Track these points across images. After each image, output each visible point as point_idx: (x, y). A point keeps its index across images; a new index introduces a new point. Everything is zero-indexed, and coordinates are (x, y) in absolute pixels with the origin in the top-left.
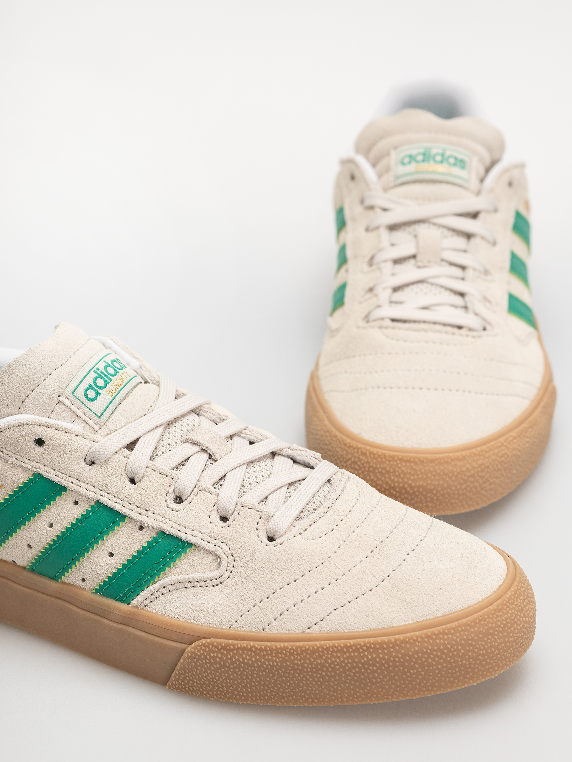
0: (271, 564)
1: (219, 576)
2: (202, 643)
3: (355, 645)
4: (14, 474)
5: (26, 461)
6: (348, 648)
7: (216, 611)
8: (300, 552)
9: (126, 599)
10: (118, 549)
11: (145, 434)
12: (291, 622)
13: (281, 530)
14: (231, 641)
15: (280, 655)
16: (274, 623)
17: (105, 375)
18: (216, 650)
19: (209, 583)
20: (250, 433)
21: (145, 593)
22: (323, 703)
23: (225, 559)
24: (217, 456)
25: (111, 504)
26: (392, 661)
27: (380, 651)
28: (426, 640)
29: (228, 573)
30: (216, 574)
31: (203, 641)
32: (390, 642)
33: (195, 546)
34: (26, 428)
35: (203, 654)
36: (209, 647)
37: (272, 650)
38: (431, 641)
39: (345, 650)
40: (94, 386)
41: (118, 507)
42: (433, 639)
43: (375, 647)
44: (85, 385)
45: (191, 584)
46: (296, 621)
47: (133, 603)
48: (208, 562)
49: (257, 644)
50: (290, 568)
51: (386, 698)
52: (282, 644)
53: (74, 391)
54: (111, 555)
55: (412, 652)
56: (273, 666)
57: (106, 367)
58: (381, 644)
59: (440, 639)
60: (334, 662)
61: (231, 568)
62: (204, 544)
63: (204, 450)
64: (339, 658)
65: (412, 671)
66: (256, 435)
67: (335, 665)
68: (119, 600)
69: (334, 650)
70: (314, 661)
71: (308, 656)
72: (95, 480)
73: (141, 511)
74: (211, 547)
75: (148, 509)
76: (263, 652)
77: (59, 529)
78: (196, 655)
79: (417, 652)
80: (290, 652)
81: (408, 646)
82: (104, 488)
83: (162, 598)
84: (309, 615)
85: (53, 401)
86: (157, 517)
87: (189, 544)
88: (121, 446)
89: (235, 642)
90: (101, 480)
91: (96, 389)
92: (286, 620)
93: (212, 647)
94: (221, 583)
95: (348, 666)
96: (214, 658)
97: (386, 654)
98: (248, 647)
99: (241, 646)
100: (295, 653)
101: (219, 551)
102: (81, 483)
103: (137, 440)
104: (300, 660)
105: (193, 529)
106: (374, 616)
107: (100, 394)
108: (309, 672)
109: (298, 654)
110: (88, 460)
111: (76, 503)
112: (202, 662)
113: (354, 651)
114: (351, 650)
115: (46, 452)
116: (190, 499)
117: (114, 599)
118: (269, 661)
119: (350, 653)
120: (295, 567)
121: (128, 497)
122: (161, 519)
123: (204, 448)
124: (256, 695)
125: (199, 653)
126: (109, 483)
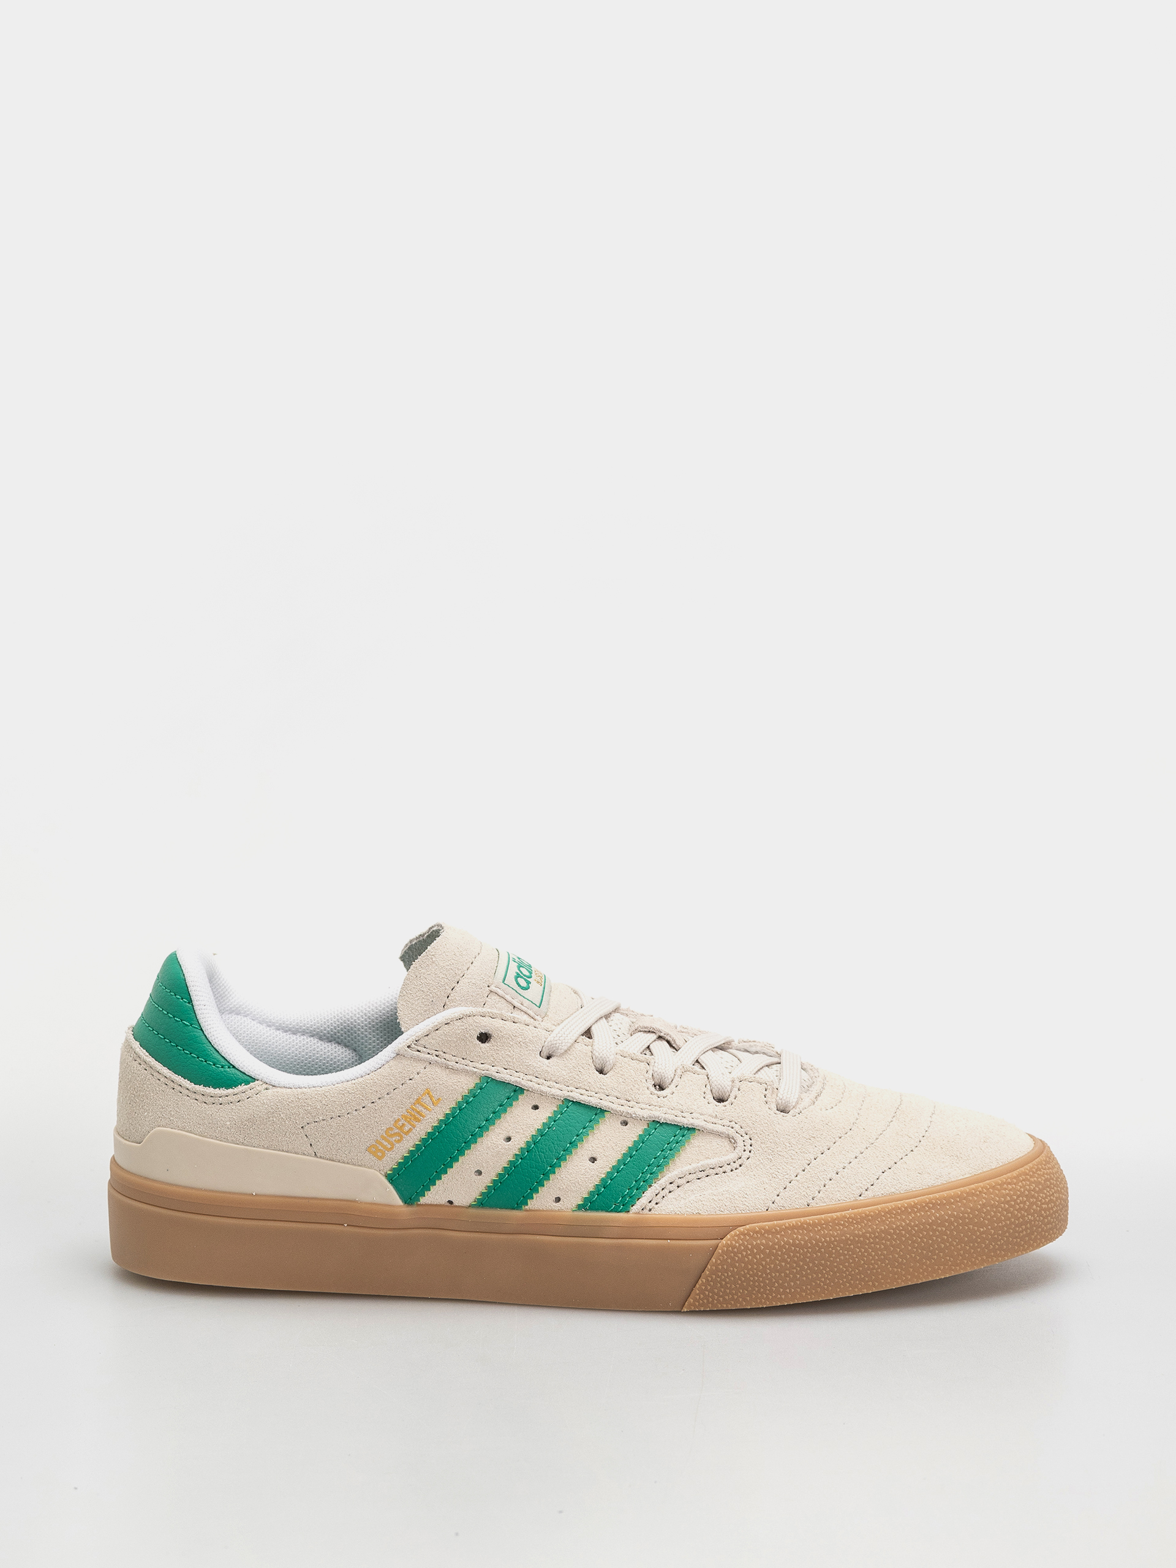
0: (796, 1134)
1: (737, 1157)
2: (739, 1231)
4: (456, 1081)
5: (469, 1063)
6: (912, 1207)
7: (746, 1196)
8: (823, 1119)
9: (625, 1207)
10: (601, 1151)
11: (594, 1024)
12: (839, 1191)
13: (793, 1101)
16: (819, 1196)
18: (759, 1236)
19: (727, 1168)
21: (649, 1193)
22: (884, 1286)
23: (739, 1140)
25: (585, 1099)
26: (961, 1218)
27: (948, 1208)
28: (992, 1191)
29: (747, 1153)
30: (733, 1156)
31: (741, 1229)
33: (699, 1130)
34: (470, 1020)
35: (743, 1244)
36: (749, 1235)
37: (827, 1222)
38: (997, 1192)
39: (910, 1210)
40: (521, 974)
41: (594, 1101)
42: (998, 1190)
43: (942, 1202)
44: (512, 973)
45: (704, 1173)
46: (844, 1189)
47: (634, 1209)
48: (718, 1146)
50: (819, 1136)
51: (953, 1270)
53: (504, 979)
54: (593, 1160)
55: (980, 1205)
56: (831, 1242)
58: (947, 1199)
59: (1005, 1189)
60: (899, 1226)
61: (748, 1148)
62: (710, 1126)
63: (660, 1037)
64: (904, 1220)
65: (982, 1230)
67: (900, 1231)
68: (616, 1211)
69: (898, 1212)
70: (876, 1229)
72: (558, 1074)
73: (623, 1102)
74: (719, 1128)
75: (630, 1099)
76: (817, 1227)
77: (520, 1141)
78: (735, 1247)
79: (984, 1205)
80: (848, 1222)
82: (571, 1082)
83: (669, 1196)
84: (857, 1181)
85: (484, 992)
86: (643, 1106)
87: (691, 1129)
88: (576, 1035)
90: (565, 1074)
91: (524, 977)
92: (833, 1189)
93: (753, 1234)
94: (740, 1166)
95: (914, 1230)
96: (757, 1246)
97: (954, 1210)
98: (798, 1224)
99: (790, 1225)
101: (731, 1132)
102: (541, 1080)
103: (590, 1029)
104: (860, 1230)
105: (692, 1111)
106: (928, 1173)
107: (529, 983)
108: (872, 1243)
109: (857, 1223)
110: (545, 1054)
111: (536, 1107)
112: (742, 1255)
113: (919, 1211)
115: (495, 1048)
117: (608, 1209)
118: (825, 1236)
119: (915, 1213)
120: (824, 1134)
121: (604, 1087)
123: (662, 1034)
124: (807, 1288)
125: (737, 1245)
126: (575, 1076)
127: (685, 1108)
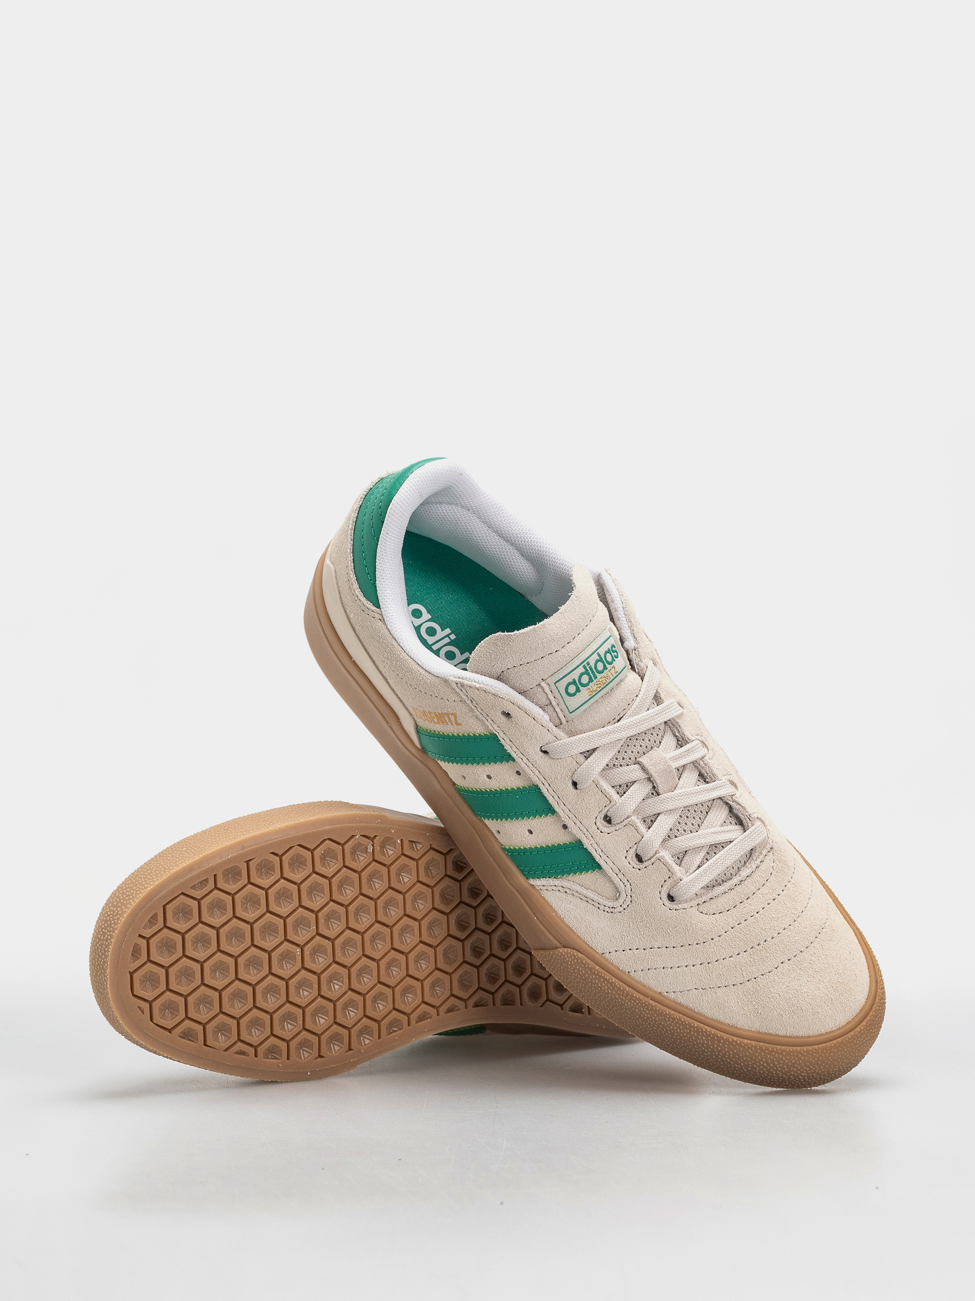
1: (612, 906)
2: (574, 953)
3: (698, 1028)
4: (475, 723)
5: (490, 721)
7: (597, 934)
8: (689, 925)
9: (527, 874)
10: (538, 832)
11: (604, 745)
12: (654, 980)
13: (682, 895)
14: (597, 968)
15: (633, 1002)
16: (640, 973)
17: (593, 672)
18: (583, 966)
19: (602, 907)
20: (704, 765)
21: (546, 881)
23: (623, 896)
24: (660, 791)
25: (548, 795)
27: (716, 1043)
28: (759, 1051)
29: (622, 909)
30: (610, 904)
32: (727, 1040)
33: (603, 871)
35: (571, 962)
36: (578, 961)
37: (628, 994)
38: (763, 1054)
39: (688, 1027)
40: (577, 682)
41: (553, 801)
42: (765, 1053)
43: (714, 1037)
44: (569, 679)
45: (586, 899)
46: (658, 981)
47: (532, 881)
48: (608, 890)
49: (618, 983)
50: (674, 935)
52: (638, 995)
53: (557, 682)
54: (531, 833)
57: (597, 661)
61: (625, 906)
62: (612, 874)
63: (649, 779)
64: (680, 1029)
66: (708, 770)
67: (674, 1032)
68: (522, 872)
71: (655, 1015)
72: (543, 767)
73: (571, 815)
74: (616, 880)
75: (577, 817)
76: (620, 991)
77: (494, 785)
80: (642, 1004)
81: (741, 1049)
82: (547, 778)
83: (557, 893)
84: (672, 983)
85: (536, 682)
86: (582, 827)
87: (599, 867)
88: (578, 750)
89: (601, 970)
90: (548, 770)
91: (579, 685)
92: (651, 976)
93: (580, 962)
94: (612, 913)
96: (579, 971)
97: (720, 1047)
98: (610, 980)
99: (605, 976)
100: (646, 1007)
101: (622, 887)
102: (529, 764)
103: (594, 750)
104: (647, 1014)
105: (609, 856)
107: (580, 691)
108: (651, 1025)
109: (647, 1009)
110: (544, 748)
111: (518, 775)
112: (568, 967)
113: (694, 1031)
114: (692, 1029)
115: (509, 725)
116: (617, 827)
117: (518, 867)
118: (622, 1000)
121: (565, 797)
122: (585, 831)
123: (651, 777)
125: (568, 959)
126: (553, 778)
127: (606, 850)
